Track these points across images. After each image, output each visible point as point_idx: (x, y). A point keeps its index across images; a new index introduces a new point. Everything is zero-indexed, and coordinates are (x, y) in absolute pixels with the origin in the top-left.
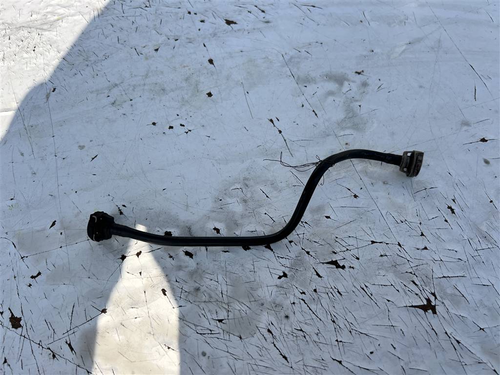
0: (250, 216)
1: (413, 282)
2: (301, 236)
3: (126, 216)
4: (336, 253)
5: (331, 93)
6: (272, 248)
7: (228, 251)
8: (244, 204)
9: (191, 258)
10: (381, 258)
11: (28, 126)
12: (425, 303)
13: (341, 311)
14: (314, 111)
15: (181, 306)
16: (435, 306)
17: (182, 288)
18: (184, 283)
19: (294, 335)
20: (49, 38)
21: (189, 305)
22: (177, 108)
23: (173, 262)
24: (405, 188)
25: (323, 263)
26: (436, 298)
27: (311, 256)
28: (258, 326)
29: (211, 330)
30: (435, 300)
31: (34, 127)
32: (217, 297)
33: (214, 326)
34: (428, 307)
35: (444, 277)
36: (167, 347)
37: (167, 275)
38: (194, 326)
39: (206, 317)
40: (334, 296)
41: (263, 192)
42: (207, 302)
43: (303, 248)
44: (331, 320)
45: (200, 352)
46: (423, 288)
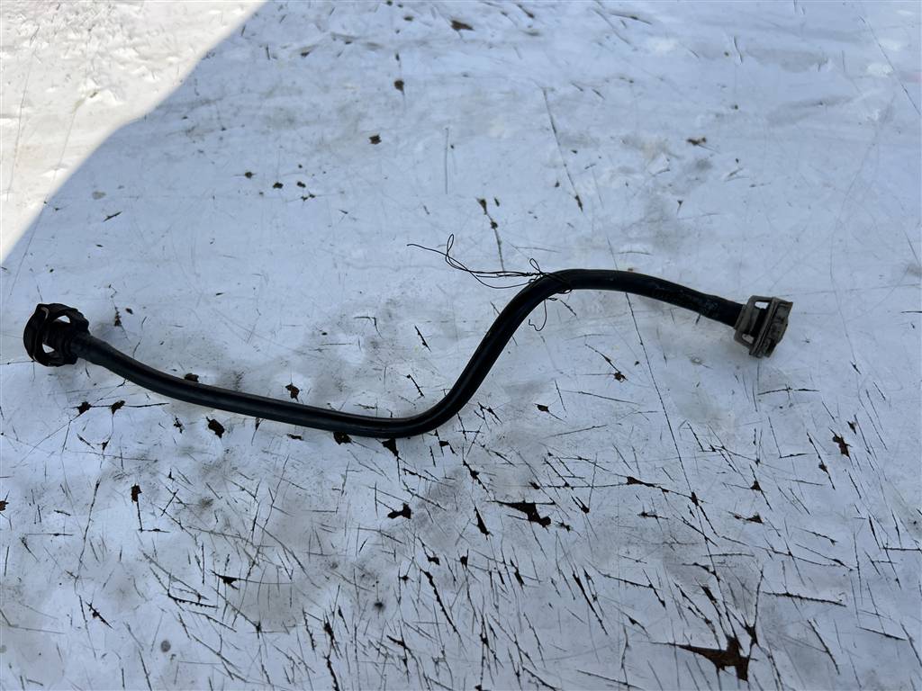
0: (372, 377)
1: (707, 590)
2: (471, 436)
3: (124, 331)
4: (536, 487)
5: (625, 171)
6: (397, 449)
7: (299, 438)
8: (371, 349)
9: (217, 437)
10: (642, 519)
12: (724, 646)
13: (511, 620)
14: (577, 198)
15: (159, 530)
16: (747, 660)
17: (175, 494)
18: (184, 484)
19: (382, 650)
20: (124, 14)
21: (176, 532)
22: (304, 155)
23: (179, 437)
24: (740, 378)
25: (501, 503)
26: (754, 641)
27: (480, 482)
28: (306, 611)
29: (199, 597)
30: (751, 646)
32: (241, 528)
33: (212, 590)
34: (730, 658)
35: (788, 595)
36: (92, 611)
37: (156, 461)
38: (168, 580)
39: (201, 564)
40: (503, 582)
41: (419, 334)
42: (215, 534)
43: (467, 462)
44: (481, 635)
45: (159, 641)
46: (726, 609)
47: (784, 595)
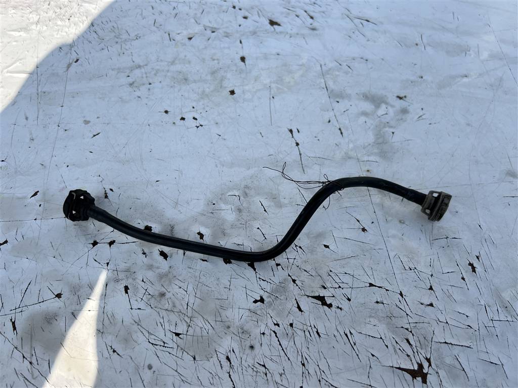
0: (240, 228)
1: (408, 340)
2: (291, 261)
3: (110, 201)
4: (325, 288)
5: (365, 114)
6: (255, 267)
7: (206, 261)
8: (238, 213)
9: (165, 260)
10: (376, 304)
11: (41, 92)
12: (416, 368)
13: (315, 354)
14: (340, 129)
15: (140, 309)
16: (427, 374)
17: (146, 290)
18: (150, 284)
19: (255, 369)
20: (87, 10)
21: (149, 310)
22: (195, 101)
23: (145, 260)
24: (423, 231)
25: (309, 296)
26: (430, 365)
27: (297, 285)
28: (216, 350)
29: (164, 343)
30: (428, 367)
31: (46, 94)
32: (181, 308)
33: (169, 338)
34: (418, 373)
35: (446, 343)
36: (112, 350)
37: (135, 272)
38: (148, 334)
39: (163, 326)
40: (311, 336)
41: (262, 205)
42: (168, 311)
43: (290, 275)
44: (301, 362)
45: (146, 364)
46: (417, 349)
47: (444, 343)
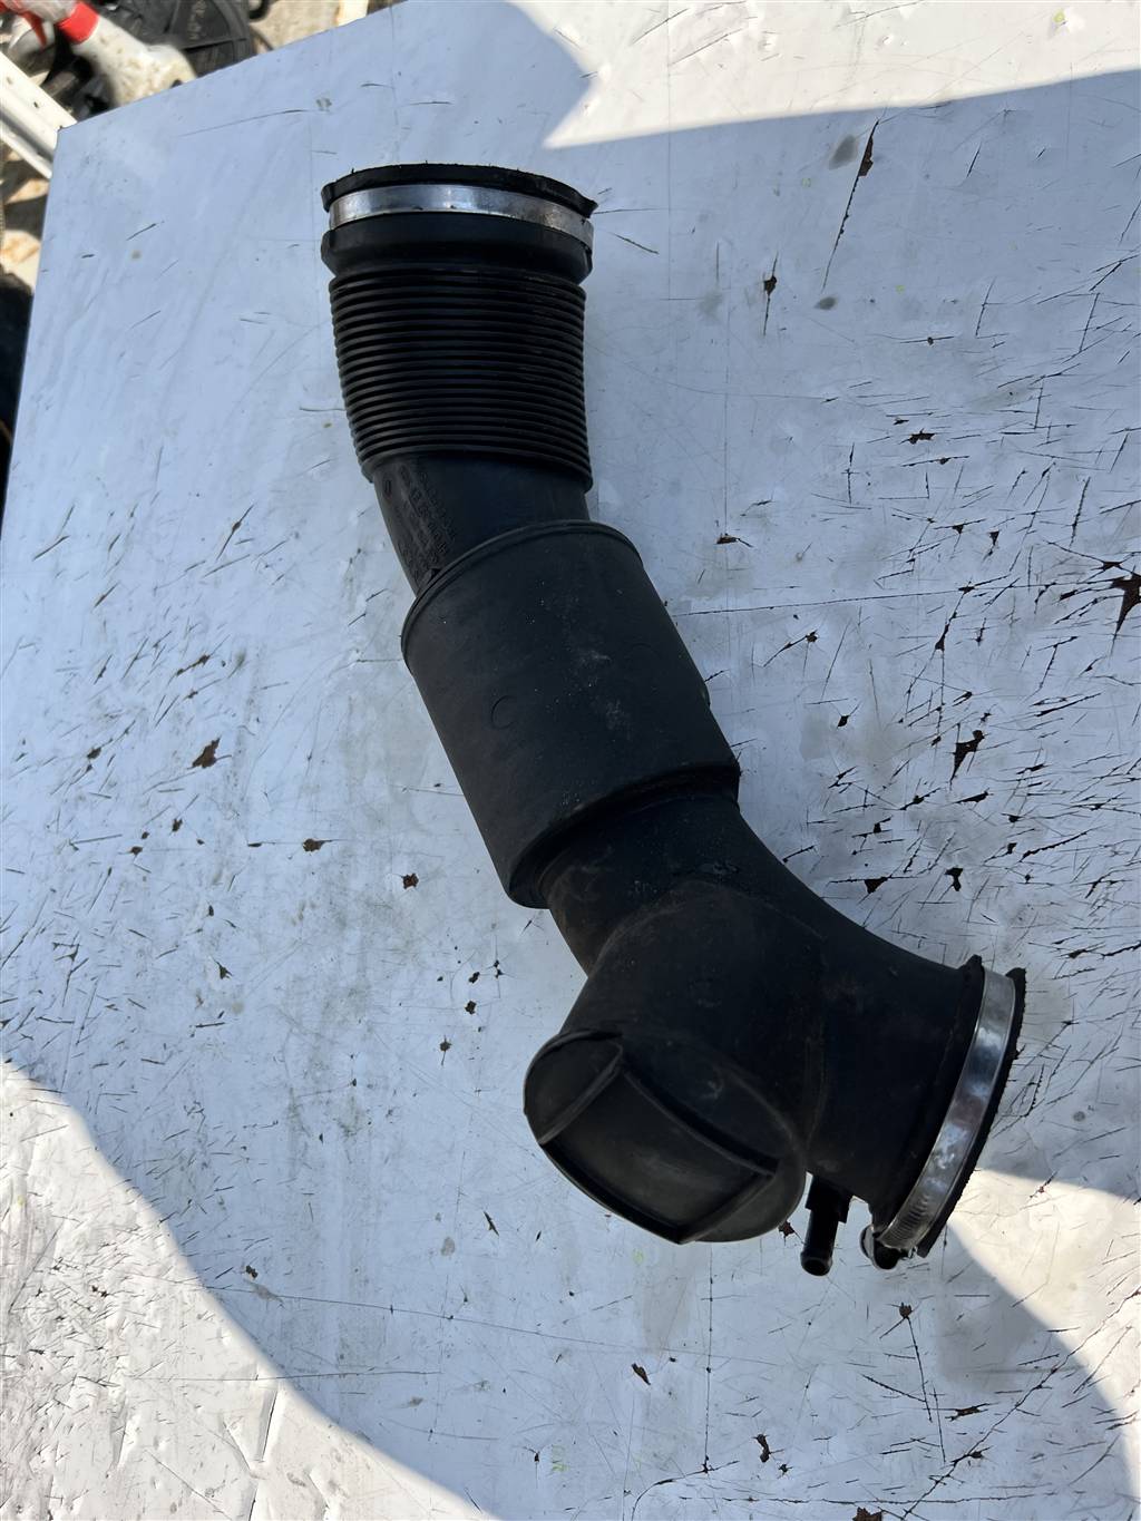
1: (1064, 597)
4: (939, 739)
6: (879, 878)
10: (983, 643)
11: (337, 1366)
12: (1122, 592)
13: (1078, 780)
16: (1135, 575)
19: (1099, 904)
20: (79, 1243)
22: (420, 974)
25: (953, 776)
26: (1117, 564)
27: (928, 796)
28: (1053, 977)
29: (1031, 1084)
30: (1121, 569)
31: (344, 1352)
33: (1022, 1072)
34: (1132, 589)
35: (1075, 525)
36: (1038, 1194)
38: (1008, 1117)
40: (1040, 784)
43: (902, 806)
44: (1093, 809)
45: (1074, 1123)
46: (1084, 582)
47: (1074, 529)
